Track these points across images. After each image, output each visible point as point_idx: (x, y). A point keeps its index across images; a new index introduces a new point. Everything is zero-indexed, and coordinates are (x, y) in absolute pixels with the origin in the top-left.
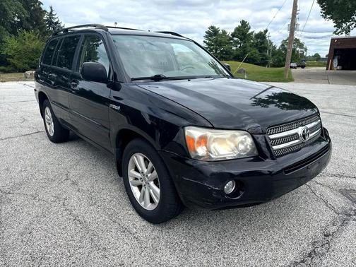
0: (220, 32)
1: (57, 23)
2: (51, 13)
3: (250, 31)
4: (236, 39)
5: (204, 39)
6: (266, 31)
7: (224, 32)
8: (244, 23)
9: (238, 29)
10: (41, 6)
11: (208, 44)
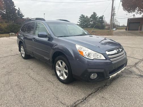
0: (85, 16)
1: (21, 14)
2: (19, 10)
3: (97, 16)
4: (91, 19)
5: (79, 19)
6: (103, 16)
7: (87, 17)
8: (94, 13)
9: (92, 15)
10: (15, 7)
11: (81, 21)
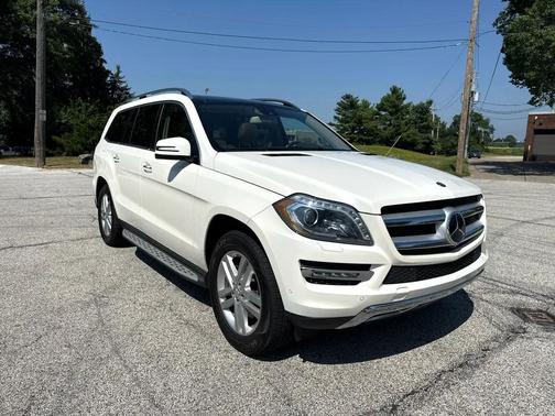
0: (360, 103)
1: (124, 88)
2: (117, 75)
3: (405, 102)
4: (383, 113)
5: (335, 114)
6: (430, 103)
7: (366, 103)
8: (396, 91)
9: (385, 99)
10: (104, 64)
11: (341, 121)
